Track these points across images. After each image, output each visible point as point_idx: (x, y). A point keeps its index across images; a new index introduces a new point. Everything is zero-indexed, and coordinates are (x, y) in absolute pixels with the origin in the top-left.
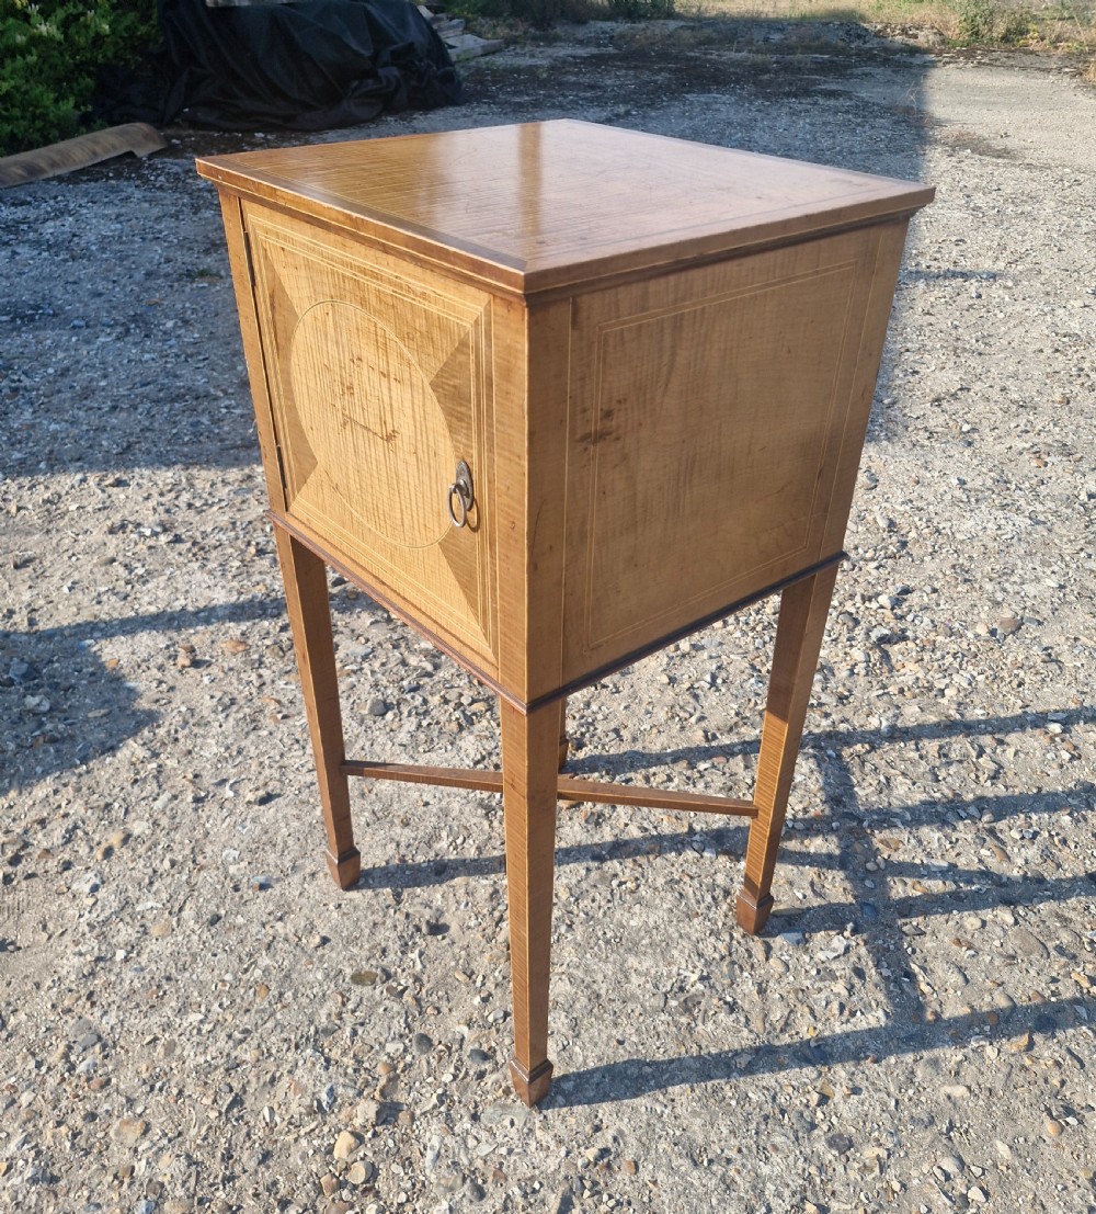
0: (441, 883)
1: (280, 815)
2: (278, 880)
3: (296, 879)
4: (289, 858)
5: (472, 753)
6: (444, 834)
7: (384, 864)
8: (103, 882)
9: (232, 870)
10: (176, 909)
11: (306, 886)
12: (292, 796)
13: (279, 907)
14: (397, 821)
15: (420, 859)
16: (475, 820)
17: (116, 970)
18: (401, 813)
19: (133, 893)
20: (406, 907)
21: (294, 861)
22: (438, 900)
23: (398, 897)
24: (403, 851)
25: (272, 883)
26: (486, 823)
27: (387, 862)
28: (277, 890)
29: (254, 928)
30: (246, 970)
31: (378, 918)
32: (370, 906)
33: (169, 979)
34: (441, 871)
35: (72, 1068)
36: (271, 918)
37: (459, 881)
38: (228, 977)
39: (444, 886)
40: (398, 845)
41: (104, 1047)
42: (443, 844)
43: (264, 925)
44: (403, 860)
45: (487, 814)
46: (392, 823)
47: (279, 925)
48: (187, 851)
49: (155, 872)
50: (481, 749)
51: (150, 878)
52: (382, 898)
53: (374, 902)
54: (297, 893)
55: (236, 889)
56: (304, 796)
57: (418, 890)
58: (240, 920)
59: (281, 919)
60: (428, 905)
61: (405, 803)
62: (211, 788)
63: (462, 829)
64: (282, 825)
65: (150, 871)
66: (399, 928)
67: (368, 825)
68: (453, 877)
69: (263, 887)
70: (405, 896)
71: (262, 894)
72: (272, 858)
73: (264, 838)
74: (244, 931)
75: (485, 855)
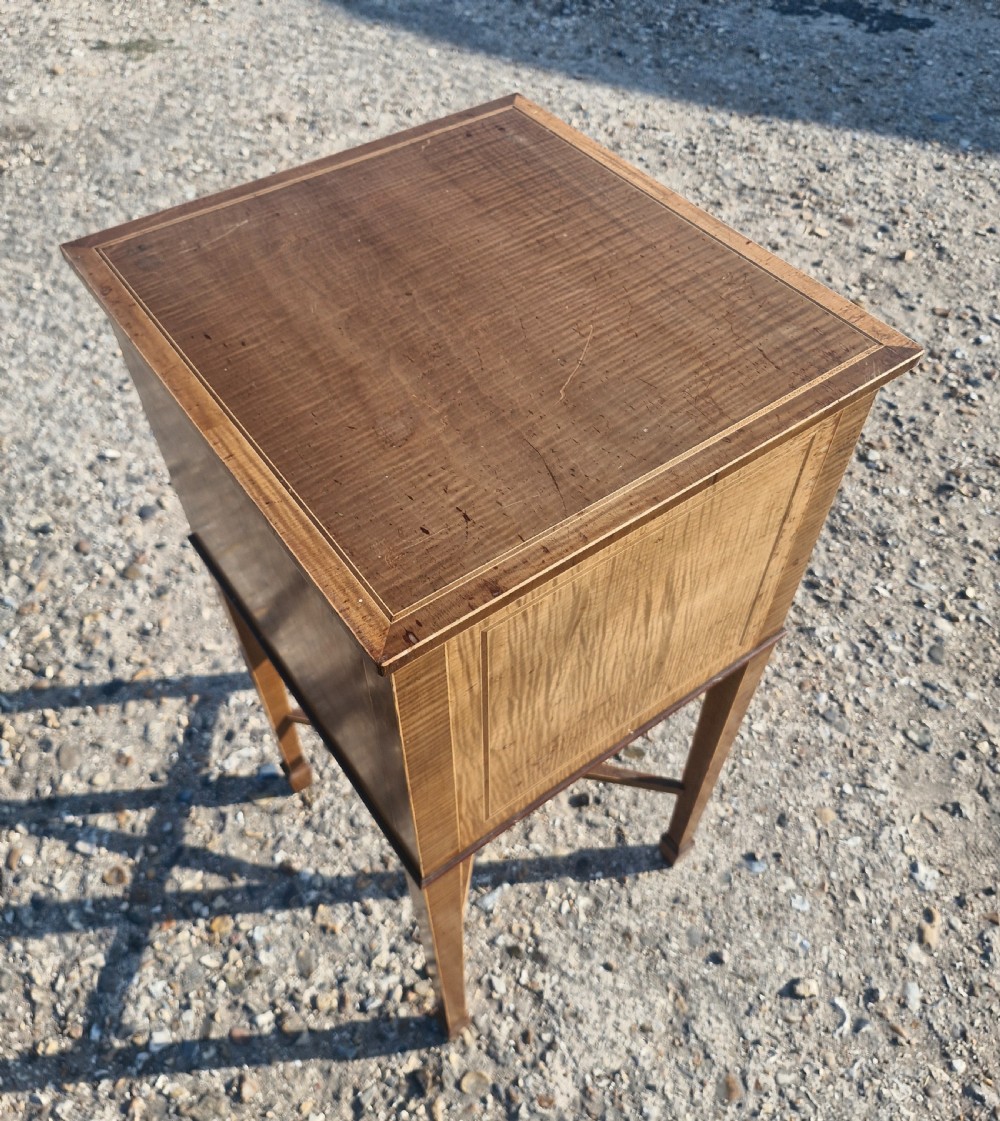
0: (581, 851)
1: (769, 959)
2: (740, 865)
3: (724, 866)
4: (739, 894)
5: (557, 1065)
6: (583, 918)
7: (640, 875)
8: (911, 877)
9: (791, 884)
10: (824, 837)
11: (711, 856)
12: (766, 992)
13: (728, 833)
14: (636, 940)
15: (604, 883)
16: (551, 935)
17: (844, 775)
18: (634, 954)
19: (875, 858)
20: (612, 825)
21: (732, 890)
22: (582, 828)
23: (620, 836)
24: (623, 892)
25: (744, 862)
26: (538, 931)
27: (637, 878)
28: (737, 853)
29: (741, 808)
30: (734, 767)
31: (635, 812)
32: (644, 825)
33: (795, 765)
34: (582, 866)
35: (831, 697)
36: (731, 820)
37: (564, 852)
38: (746, 762)
39: (577, 847)
40: (630, 902)
41: (817, 712)
42: (584, 902)
43: (736, 812)
44: (622, 882)
45: (537, 945)
46: (642, 940)
47: (722, 813)
48: (848, 912)
49: (867, 886)
50: (546, 1073)
51: (867, 877)
52: (634, 834)
53: (641, 829)
54: (717, 847)
55: (777, 856)
56: (752, 990)
57: (601, 845)
58: (759, 819)
59: (722, 819)
60: (591, 825)
61: (631, 971)
62: (866, 1016)
63: (563, 921)
64: (762, 944)
65: (873, 886)
66: (613, 798)
67: (667, 936)
68: (570, 857)
69: (751, 857)
70: (613, 838)
71: (750, 848)
72: (756, 896)
73: (773, 923)
74: (752, 806)
75: (537, 886)
